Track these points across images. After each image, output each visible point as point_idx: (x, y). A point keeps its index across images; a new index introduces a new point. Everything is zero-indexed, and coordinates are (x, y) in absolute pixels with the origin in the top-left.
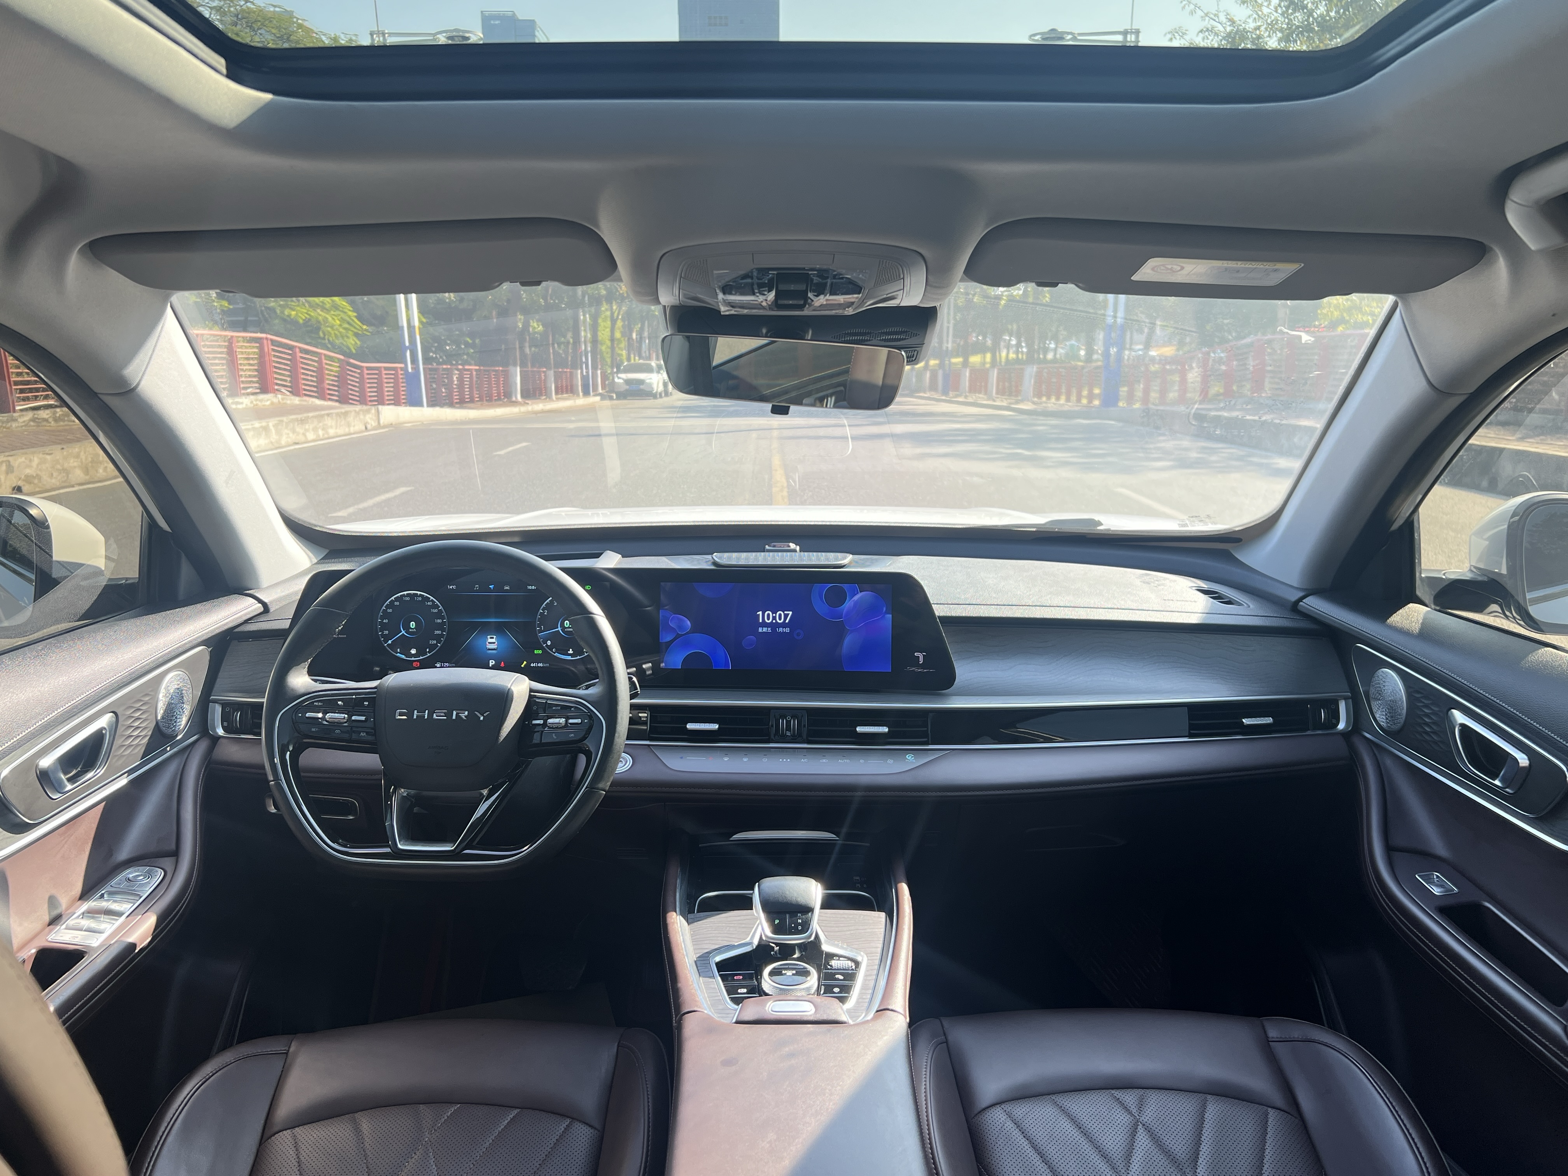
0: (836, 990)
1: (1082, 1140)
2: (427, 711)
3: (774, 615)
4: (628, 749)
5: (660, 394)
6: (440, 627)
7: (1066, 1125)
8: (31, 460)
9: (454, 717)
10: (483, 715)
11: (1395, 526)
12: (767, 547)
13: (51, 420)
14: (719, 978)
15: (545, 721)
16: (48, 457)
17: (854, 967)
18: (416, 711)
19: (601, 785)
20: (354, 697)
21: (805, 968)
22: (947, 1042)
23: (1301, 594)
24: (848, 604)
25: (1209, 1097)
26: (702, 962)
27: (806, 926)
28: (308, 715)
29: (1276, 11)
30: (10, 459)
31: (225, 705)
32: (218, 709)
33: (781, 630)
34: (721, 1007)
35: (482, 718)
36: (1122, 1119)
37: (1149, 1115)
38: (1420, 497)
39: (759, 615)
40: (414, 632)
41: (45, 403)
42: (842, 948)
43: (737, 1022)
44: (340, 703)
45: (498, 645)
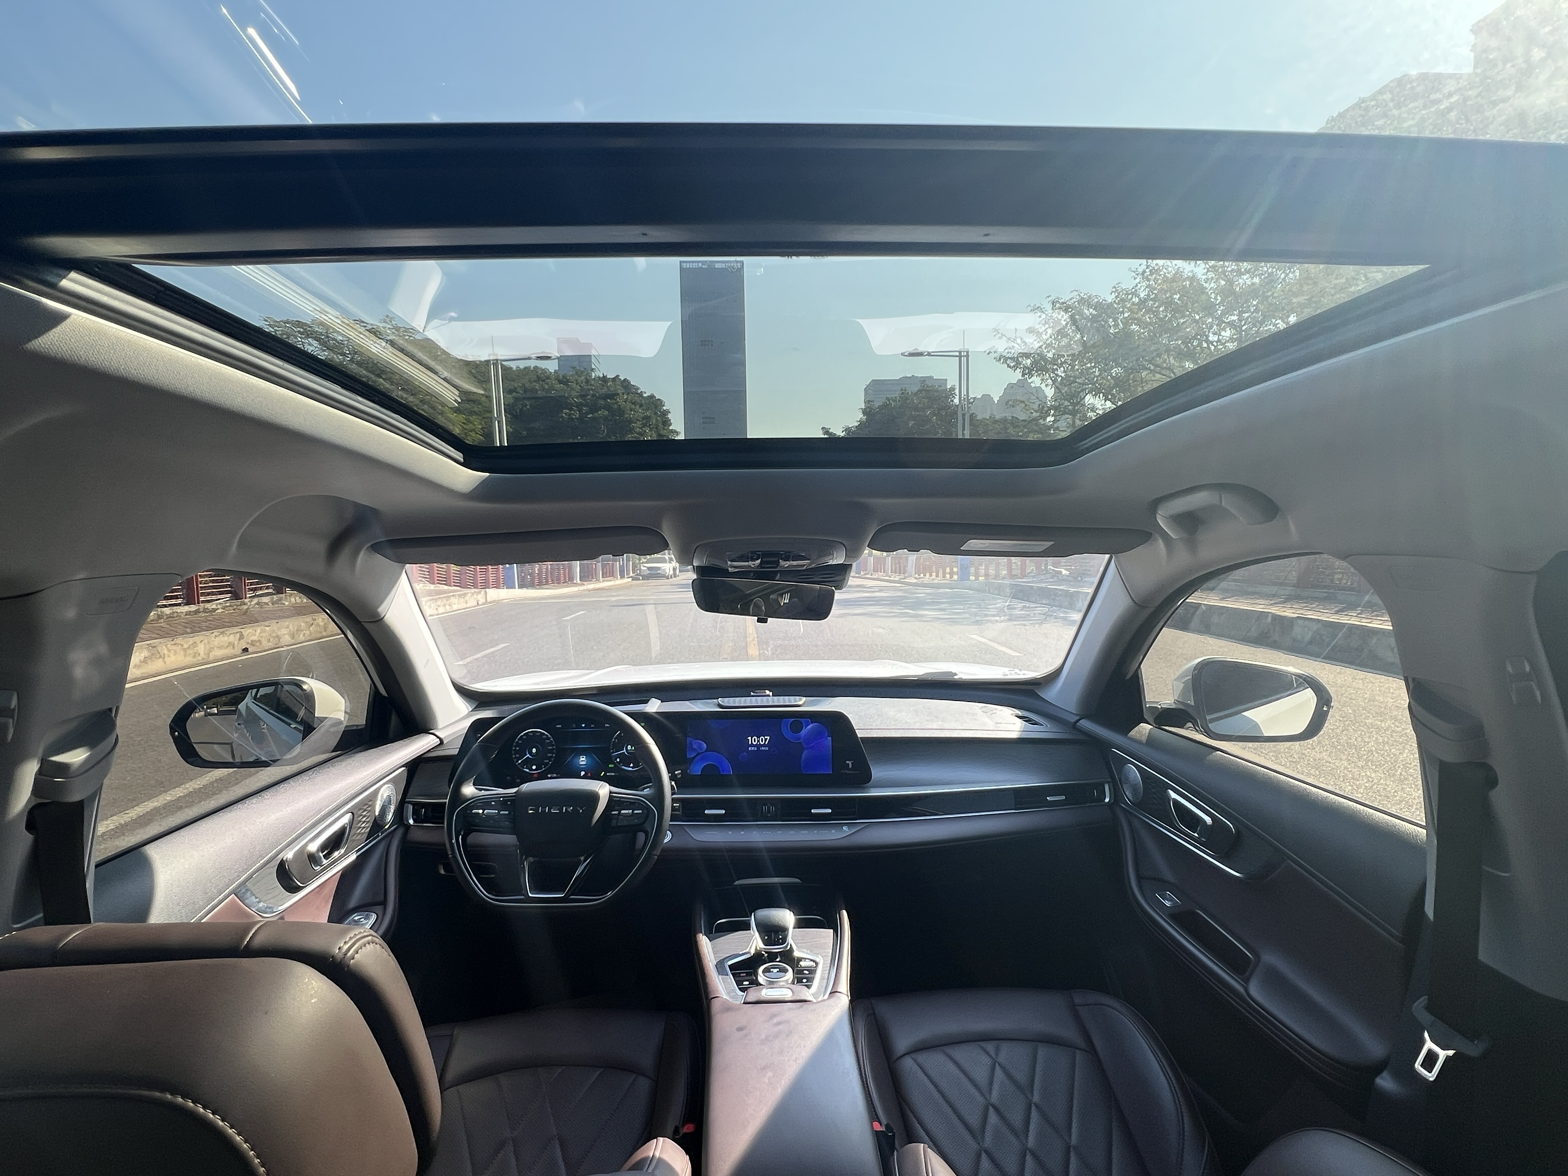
0: (804, 981)
1: (961, 1076)
2: (547, 807)
3: (758, 739)
4: (671, 828)
5: (671, 576)
6: (551, 751)
7: (951, 1067)
8: (255, 631)
9: (564, 811)
10: (581, 809)
11: (1128, 677)
12: (752, 694)
13: (270, 604)
14: (731, 975)
15: (620, 812)
16: (267, 628)
17: (815, 966)
18: (540, 807)
19: (655, 853)
20: (502, 799)
21: (784, 967)
22: (874, 1014)
23: (1078, 718)
24: (804, 732)
25: (1039, 1044)
26: (720, 966)
27: (784, 940)
28: (473, 811)
29: (1051, 338)
30: (241, 630)
31: (415, 804)
32: (411, 807)
33: (763, 748)
34: (733, 994)
35: (581, 811)
36: (986, 1060)
37: (1002, 1058)
38: (1142, 657)
39: (748, 739)
40: (535, 755)
41: (267, 591)
42: (807, 953)
43: (744, 1003)
44: (493, 803)
45: (585, 762)
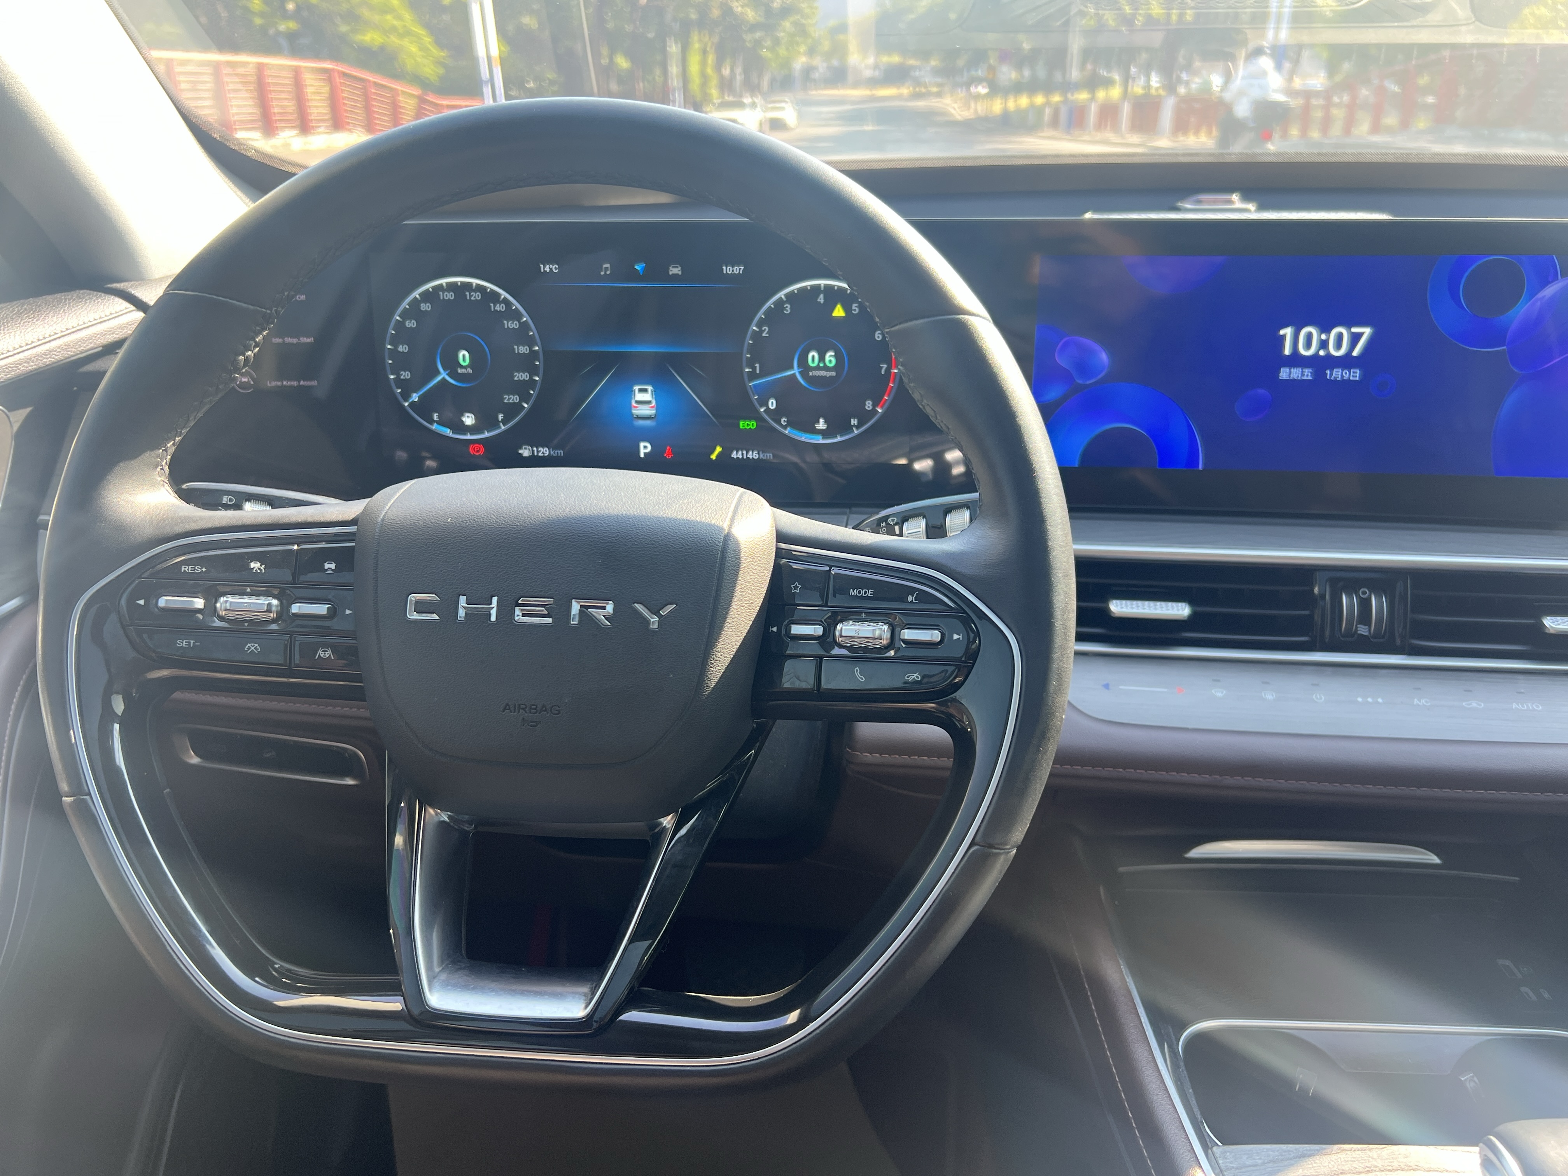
2: (495, 599)
3: (1323, 337)
6: (527, 363)
9: (575, 619)
10: (656, 613)
15: (828, 630)
18: (463, 600)
20: (296, 547)
24: (1527, 307)
28: (162, 602)
33: (1337, 374)
39: (1284, 336)
40: (468, 374)
44: (255, 565)
45: (658, 408)
